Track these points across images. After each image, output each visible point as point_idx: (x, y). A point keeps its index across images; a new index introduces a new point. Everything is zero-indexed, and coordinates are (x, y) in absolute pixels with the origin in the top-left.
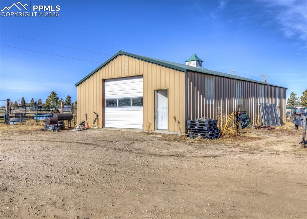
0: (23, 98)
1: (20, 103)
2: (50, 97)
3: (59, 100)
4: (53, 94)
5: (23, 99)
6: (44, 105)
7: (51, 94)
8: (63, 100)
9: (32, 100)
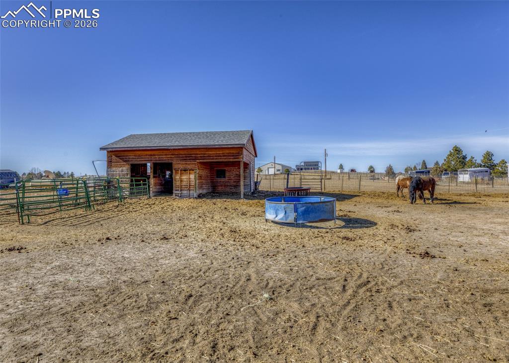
0: (424, 161)
1: (420, 167)
2: (450, 155)
3: (467, 160)
4: (456, 150)
5: (424, 163)
6: (438, 169)
7: (452, 151)
8: (475, 159)
9: (437, 163)
